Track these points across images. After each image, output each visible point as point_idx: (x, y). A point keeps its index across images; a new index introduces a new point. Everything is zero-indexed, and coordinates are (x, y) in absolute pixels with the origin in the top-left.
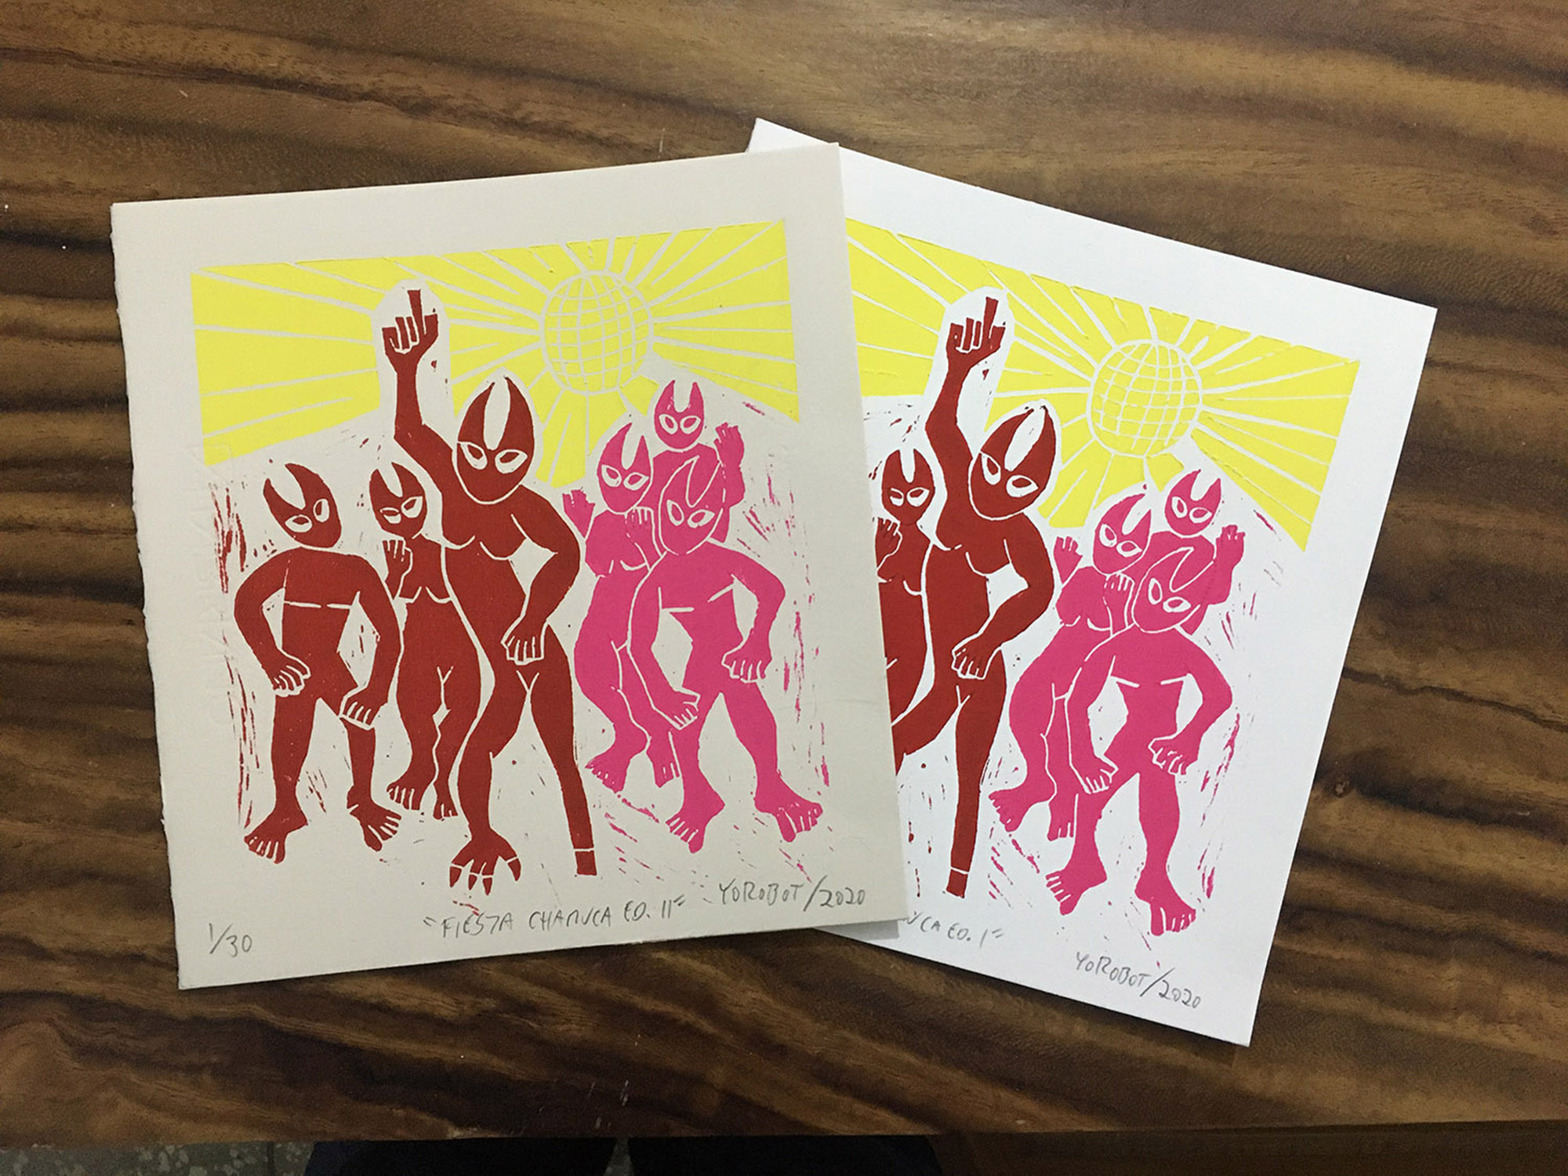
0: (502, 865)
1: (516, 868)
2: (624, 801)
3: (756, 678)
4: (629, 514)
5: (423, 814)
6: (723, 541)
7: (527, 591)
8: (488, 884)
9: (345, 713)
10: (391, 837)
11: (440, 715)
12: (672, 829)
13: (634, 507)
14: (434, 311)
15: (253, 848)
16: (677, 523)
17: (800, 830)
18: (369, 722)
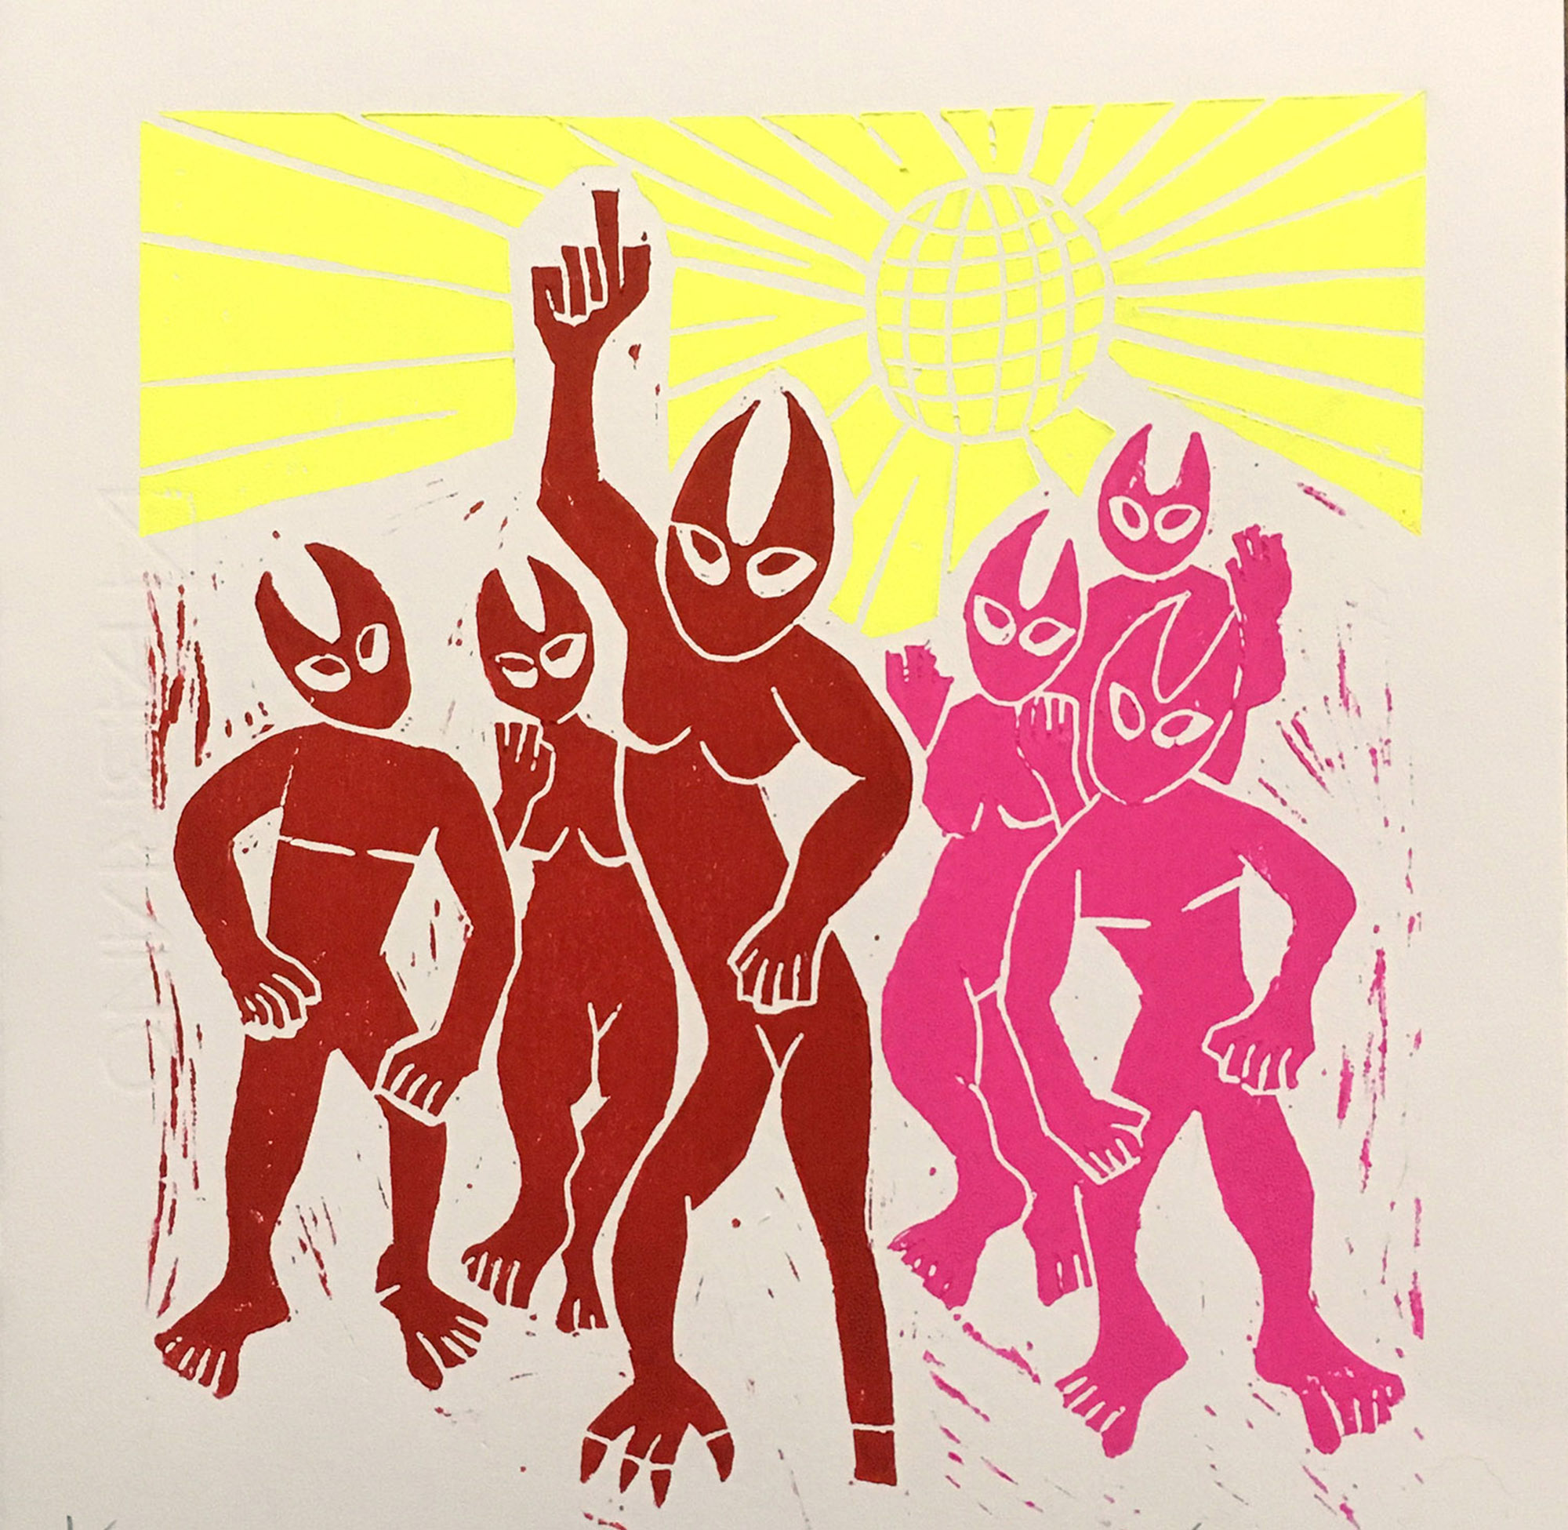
0: (693, 1444)
1: (723, 1453)
2: (968, 1327)
3: (1276, 1085)
4: (1024, 706)
5: (534, 1318)
6: (1226, 780)
7: (792, 855)
8: (660, 1483)
9: (387, 1085)
10: (463, 1361)
11: (587, 1107)
12: (1068, 1399)
13: (1038, 693)
14: (644, 238)
15: (171, 1361)
16: (1128, 735)
17: (1351, 1429)
18: (435, 1109)
